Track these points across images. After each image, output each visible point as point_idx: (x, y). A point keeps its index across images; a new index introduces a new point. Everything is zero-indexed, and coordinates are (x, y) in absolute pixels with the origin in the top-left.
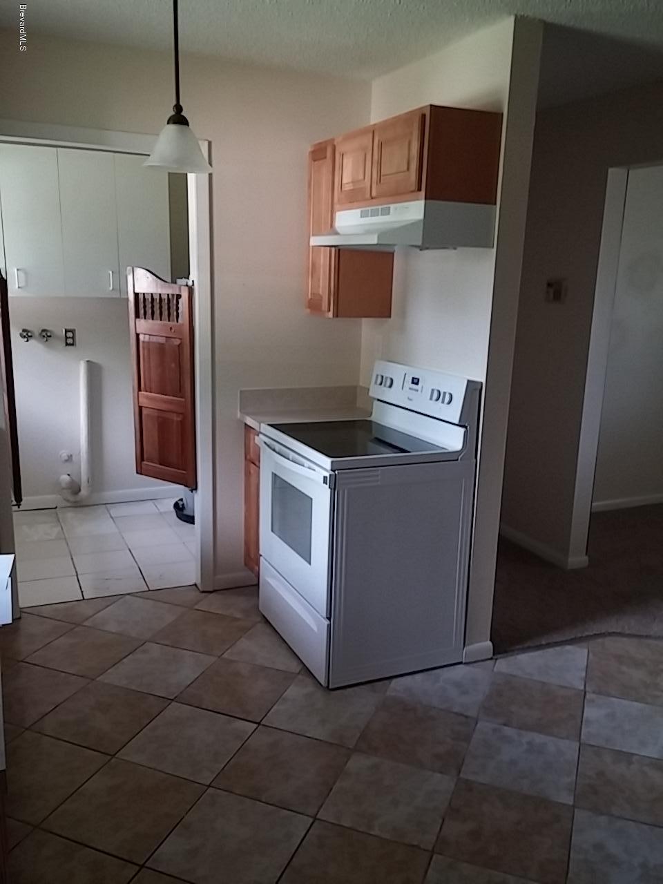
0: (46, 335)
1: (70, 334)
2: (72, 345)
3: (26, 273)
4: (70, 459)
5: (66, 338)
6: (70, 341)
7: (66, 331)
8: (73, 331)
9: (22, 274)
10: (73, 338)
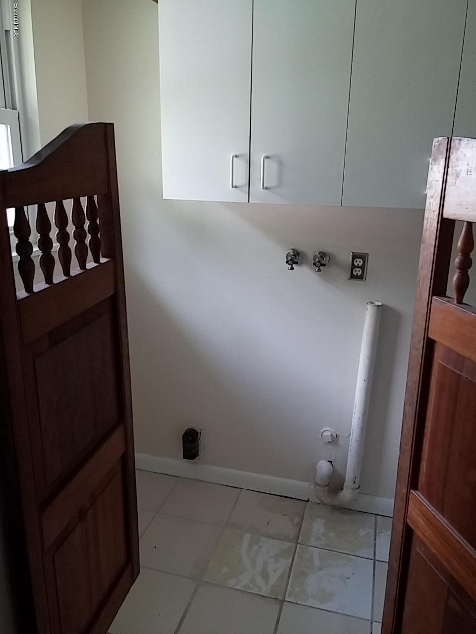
0: (322, 262)
1: (359, 262)
2: (361, 277)
3: (281, 164)
4: (334, 440)
5: (353, 266)
6: (358, 272)
7: (355, 256)
8: (364, 257)
9: (272, 165)
10: (363, 268)
